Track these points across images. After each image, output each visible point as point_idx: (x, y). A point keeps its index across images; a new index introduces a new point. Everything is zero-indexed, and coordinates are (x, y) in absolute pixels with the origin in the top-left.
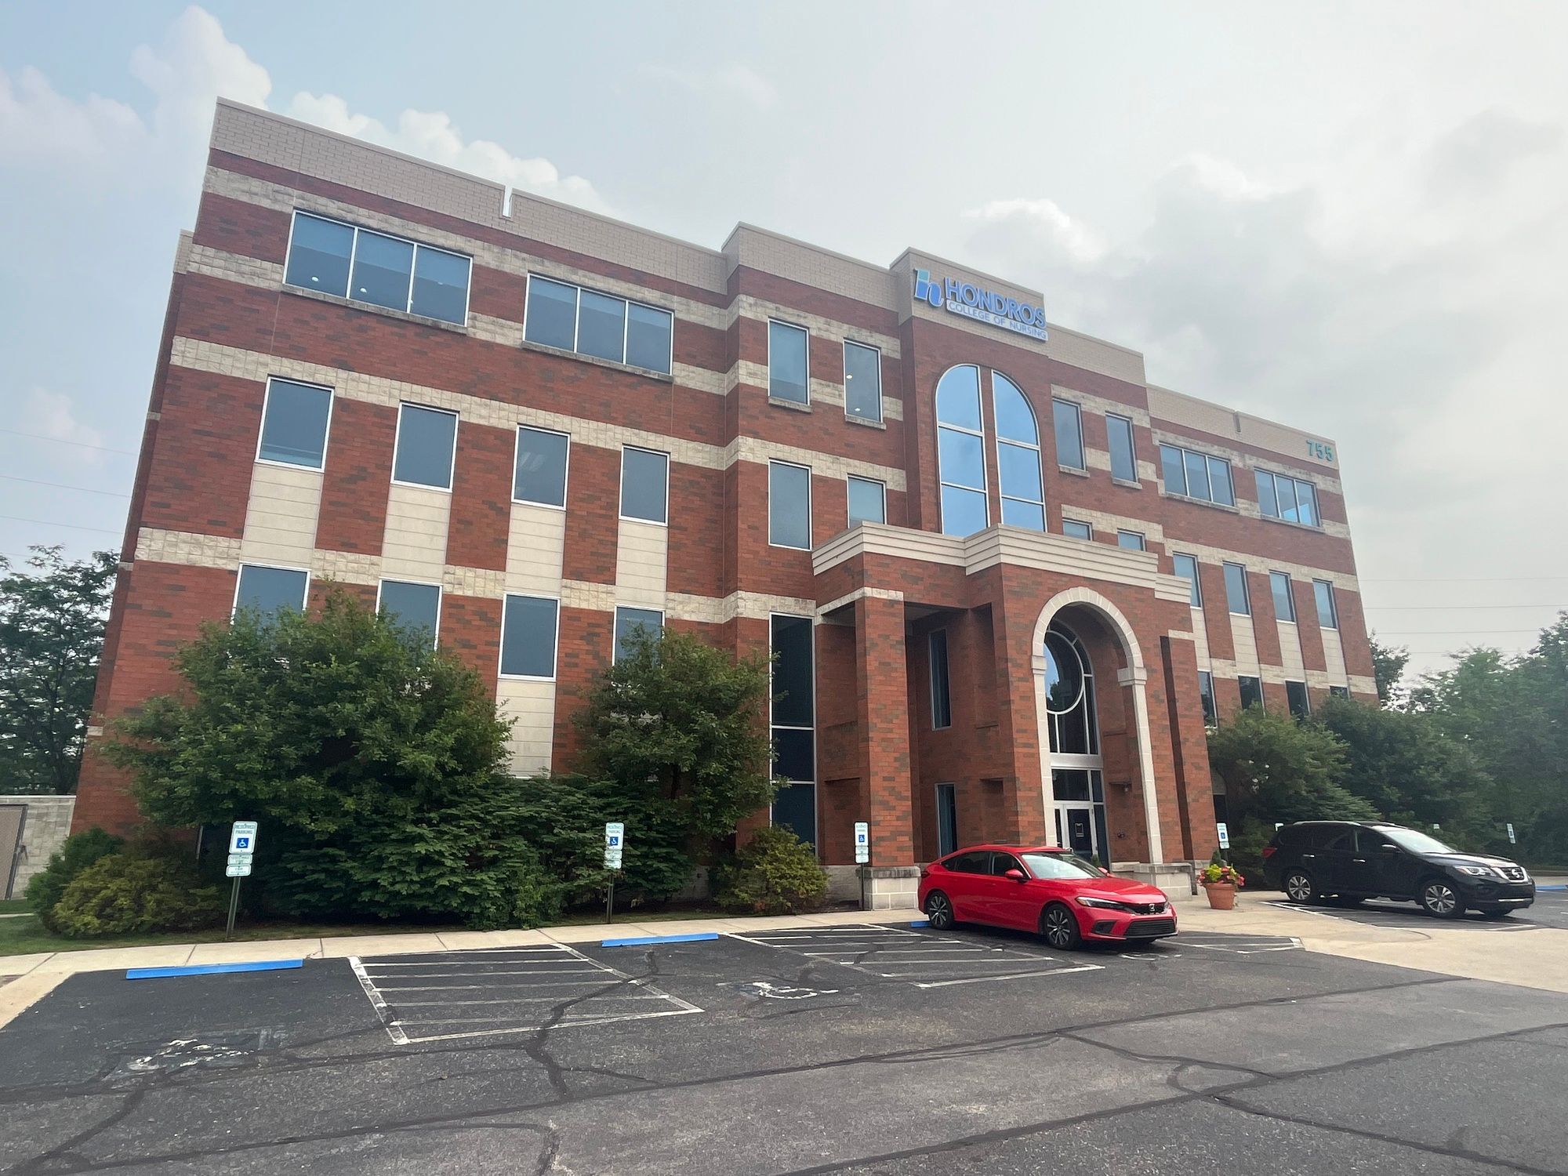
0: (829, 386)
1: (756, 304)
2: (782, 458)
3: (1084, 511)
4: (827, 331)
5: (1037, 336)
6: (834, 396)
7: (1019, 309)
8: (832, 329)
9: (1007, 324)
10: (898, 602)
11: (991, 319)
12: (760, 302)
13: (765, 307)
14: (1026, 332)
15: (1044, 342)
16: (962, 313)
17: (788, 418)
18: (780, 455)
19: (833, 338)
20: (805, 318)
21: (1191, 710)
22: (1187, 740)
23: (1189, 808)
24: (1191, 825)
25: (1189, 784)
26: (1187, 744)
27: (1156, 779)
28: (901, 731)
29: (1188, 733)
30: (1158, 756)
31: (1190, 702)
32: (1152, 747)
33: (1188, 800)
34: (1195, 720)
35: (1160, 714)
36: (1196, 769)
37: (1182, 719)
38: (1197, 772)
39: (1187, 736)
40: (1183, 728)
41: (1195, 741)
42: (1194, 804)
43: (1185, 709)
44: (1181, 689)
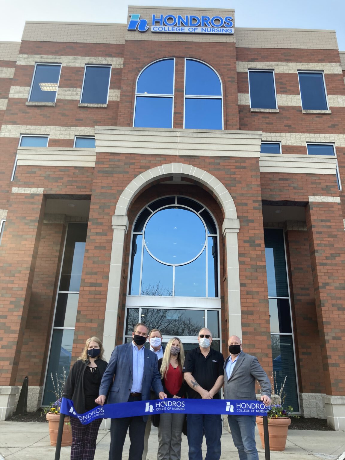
0: (70, 90)
1: (28, 58)
2: (29, 133)
3: (273, 134)
4: (74, 62)
5: (224, 32)
6: (72, 94)
7: (210, 20)
8: (78, 61)
9: (199, 30)
10: (38, 195)
11: (186, 30)
12: (30, 56)
13: (34, 58)
14: (216, 32)
15: (232, 34)
16: (163, 31)
17: (38, 111)
18: (28, 131)
19: (77, 65)
20: (60, 58)
21: (335, 259)
22: (327, 284)
23: (327, 345)
24: (330, 361)
25: (329, 323)
26: (327, 287)
27: (243, 313)
28: (21, 282)
29: (329, 279)
30: (248, 293)
31: (333, 252)
32: (242, 285)
33: (327, 338)
34: (340, 268)
35: (255, 256)
36: (338, 310)
37: (321, 267)
38: (340, 312)
39: (327, 281)
40: (323, 274)
41: (337, 285)
42: (335, 342)
43: (327, 258)
44: (323, 242)
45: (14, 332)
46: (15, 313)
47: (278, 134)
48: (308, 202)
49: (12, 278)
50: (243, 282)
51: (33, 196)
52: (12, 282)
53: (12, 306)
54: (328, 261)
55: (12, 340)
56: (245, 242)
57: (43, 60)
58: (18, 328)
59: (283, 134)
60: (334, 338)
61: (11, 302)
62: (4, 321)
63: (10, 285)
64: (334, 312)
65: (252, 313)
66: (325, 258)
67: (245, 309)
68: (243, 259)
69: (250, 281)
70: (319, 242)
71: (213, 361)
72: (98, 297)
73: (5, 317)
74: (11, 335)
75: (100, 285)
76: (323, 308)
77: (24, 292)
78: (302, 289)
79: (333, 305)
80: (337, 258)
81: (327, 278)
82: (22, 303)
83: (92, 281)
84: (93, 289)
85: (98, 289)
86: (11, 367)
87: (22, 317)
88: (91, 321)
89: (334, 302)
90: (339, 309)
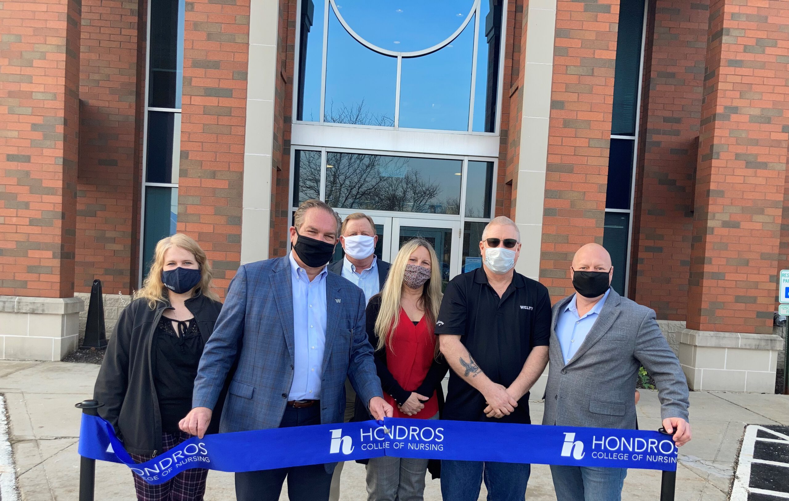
21: (763, 52)
22: (735, 110)
23: (709, 238)
24: (707, 268)
25: (721, 193)
26: (734, 117)
27: (550, 168)
28: (50, 81)
29: (741, 97)
30: (566, 124)
31: (762, 35)
32: (555, 105)
33: (710, 223)
34: (771, 74)
35: (593, 37)
36: (747, 167)
37: (731, 70)
38: (750, 171)
39: (736, 103)
40: (730, 87)
41: (756, 112)
42: (725, 231)
43: (746, 49)
44: (744, 10)
45: (51, 191)
46: (46, 152)
49: (28, 71)
50: (559, 98)
52: (29, 79)
53: (37, 135)
54: (748, 57)
55: (50, 207)
58: (59, 184)
60: (725, 224)
61: (35, 127)
62: (25, 166)
63: (25, 87)
64: (738, 172)
65: (570, 169)
66: (741, 48)
67: (557, 160)
68: (565, 43)
69: (574, 97)
70: (736, 10)
71: (522, 307)
72: (225, 120)
73: (27, 159)
74: (46, 198)
75: (228, 93)
76: (715, 163)
77: (60, 104)
78: (666, 120)
79: (738, 156)
80: (768, 50)
81: (738, 95)
82: (60, 129)
83: (210, 83)
84: (213, 101)
85: (225, 102)
86: (57, 263)
87: (65, 161)
88: (213, 175)
89: (741, 150)
90: (749, 165)
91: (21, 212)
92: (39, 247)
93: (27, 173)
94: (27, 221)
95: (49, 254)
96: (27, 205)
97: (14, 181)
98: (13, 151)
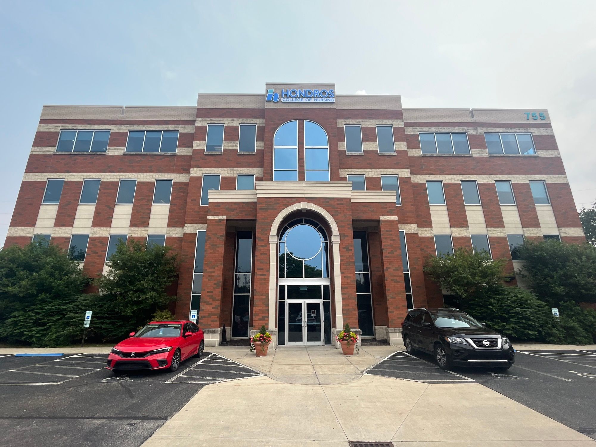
0: (231, 143)
1: (202, 120)
3: (360, 170)
4: (232, 123)
5: (329, 101)
6: (233, 146)
7: (320, 92)
8: (234, 122)
9: (313, 100)
10: (223, 220)
11: (304, 100)
12: (204, 119)
13: (206, 120)
14: (323, 101)
15: (334, 103)
16: (289, 101)
17: (212, 158)
18: (207, 172)
19: (235, 125)
20: (223, 120)
21: (393, 253)
22: (389, 268)
23: (388, 302)
24: (389, 310)
25: (389, 290)
26: (389, 270)
27: (342, 288)
28: (219, 272)
29: (390, 265)
30: (345, 277)
31: (392, 249)
32: (342, 273)
33: (388, 298)
34: (396, 258)
35: (348, 257)
36: (394, 282)
37: (386, 258)
38: (395, 284)
39: (389, 266)
40: (386, 262)
41: (394, 268)
42: (392, 300)
43: (389, 253)
44: (387, 244)
45: (218, 300)
46: (217, 290)
47: (363, 170)
48: (379, 220)
49: (214, 270)
50: (342, 271)
51: (220, 221)
52: (214, 272)
53: (215, 286)
54: (390, 255)
55: (217, 304)
56: (343, 248)
57: (212, 122)
58: (220, 298)
59: (367, 170)
60: (392, 298)
61: (215, 284)
62: (212, 294)
63: (213, 274)
64: (392, 284)
65: (347, 288)
66: (388, 253)
67: (343, 286)
68: (342, 258)
69: (346, 271)
70: (385, 244)
72: (264, 282)
73: (212, 292)
74: (217, 302)
75: (265, 275)
76: (386, 282)
77: (221, 278)
78: (376, 268)
79: (392, 280)
80: (395, 253)
81: (389, 264)
82: (221, 284)
83: (261, 273)
84: (262, 277)
85: (264, 278)
86: (218, 319)
87: (221, 291)
88: (262, 295)
89: (392, 278)
90: (395, 282)
91: (210, 306)
92: (214, 315)
93: (212, 296)
94: (211, 308)
95: (217, 316)
96: (211, 304)
97: (209, 298)
98: (209, 290)
